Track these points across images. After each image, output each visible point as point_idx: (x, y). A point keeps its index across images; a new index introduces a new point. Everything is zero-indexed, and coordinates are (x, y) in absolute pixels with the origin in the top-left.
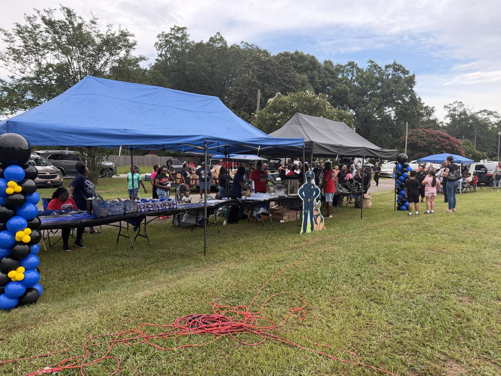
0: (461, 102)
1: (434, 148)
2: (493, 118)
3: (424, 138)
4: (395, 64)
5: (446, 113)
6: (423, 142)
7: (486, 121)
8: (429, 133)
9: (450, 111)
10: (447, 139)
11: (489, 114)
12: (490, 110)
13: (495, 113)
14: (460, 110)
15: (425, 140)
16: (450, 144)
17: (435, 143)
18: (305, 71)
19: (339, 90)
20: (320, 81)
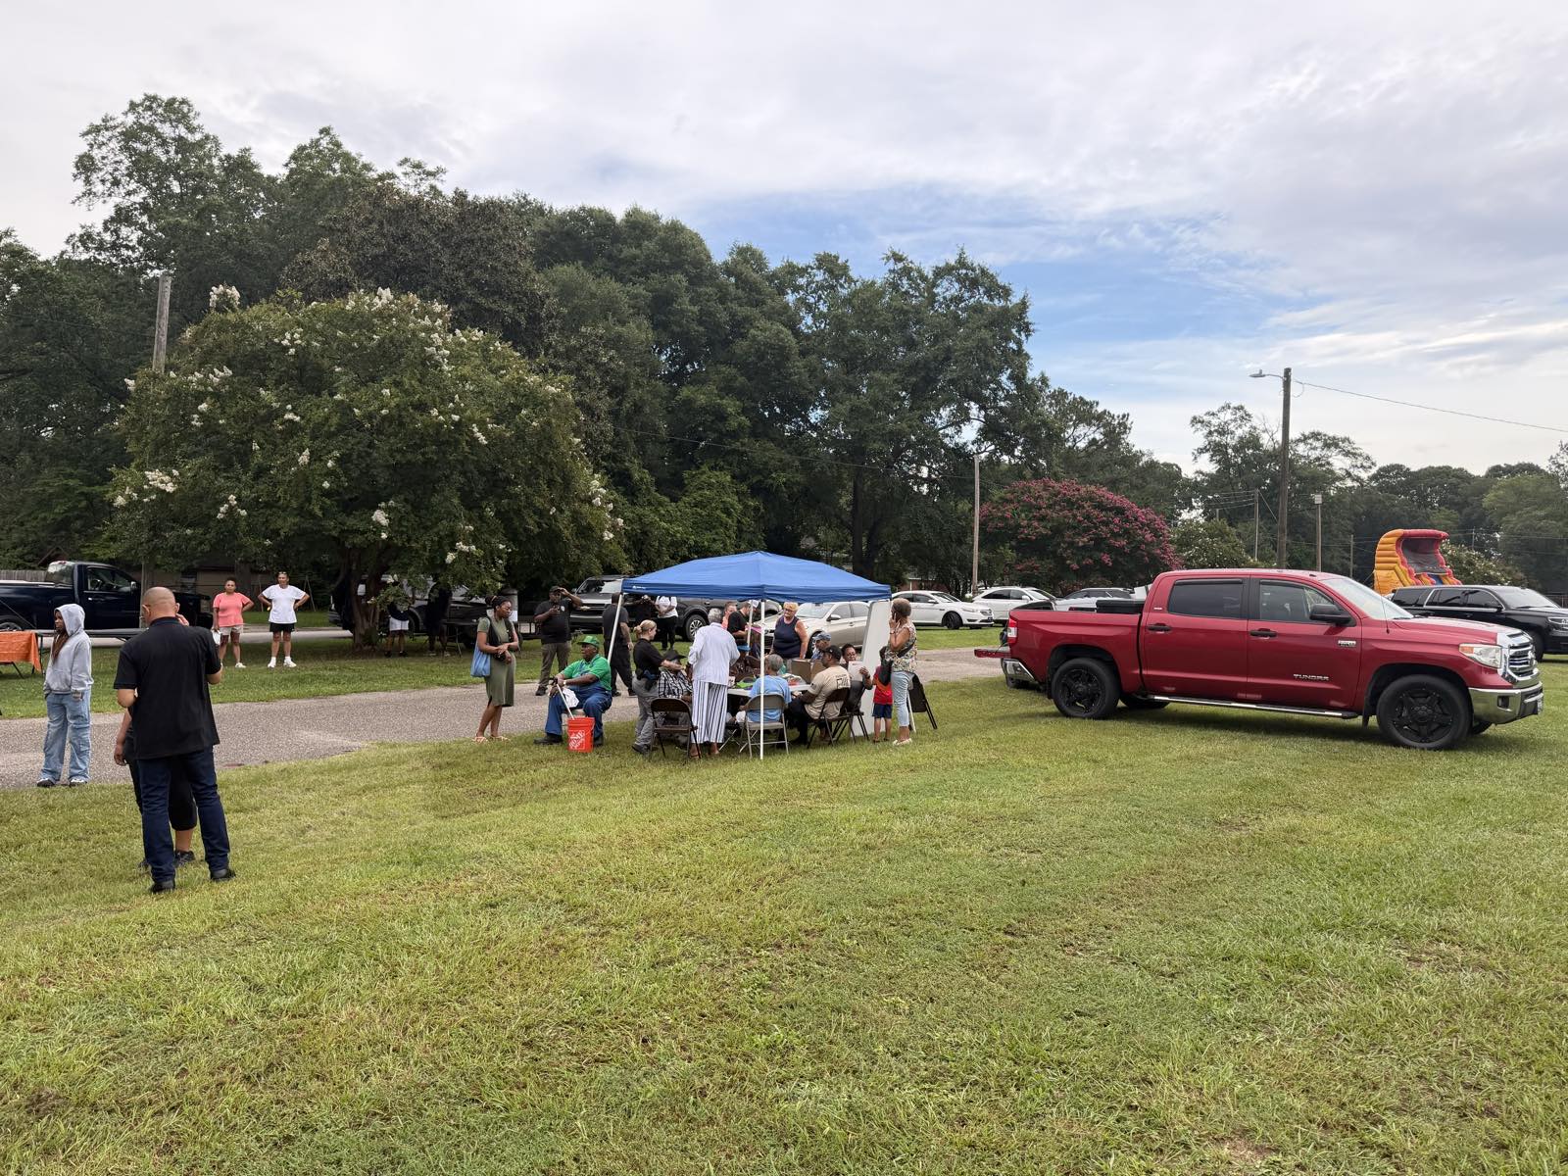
0: (1241, 408)
1: (1072, 544)
2: (1340, 457)
3: (1040, 509)
4: (962, 263)
5: (1200, 439)
6: (1036, 524)
7: (1321, 465)
8: (1059, 493)
9: (1210, 433)
10: (1116, 514)
11: (1327, 446)
12: (1331, 435)
13: (1346, 444)
14: (1239, 432)
15: (1042, 519)
16: (1127, 532)
17: (1075, 528)
18: (644, 273)
19: (759, 343)
20: (696, 309)
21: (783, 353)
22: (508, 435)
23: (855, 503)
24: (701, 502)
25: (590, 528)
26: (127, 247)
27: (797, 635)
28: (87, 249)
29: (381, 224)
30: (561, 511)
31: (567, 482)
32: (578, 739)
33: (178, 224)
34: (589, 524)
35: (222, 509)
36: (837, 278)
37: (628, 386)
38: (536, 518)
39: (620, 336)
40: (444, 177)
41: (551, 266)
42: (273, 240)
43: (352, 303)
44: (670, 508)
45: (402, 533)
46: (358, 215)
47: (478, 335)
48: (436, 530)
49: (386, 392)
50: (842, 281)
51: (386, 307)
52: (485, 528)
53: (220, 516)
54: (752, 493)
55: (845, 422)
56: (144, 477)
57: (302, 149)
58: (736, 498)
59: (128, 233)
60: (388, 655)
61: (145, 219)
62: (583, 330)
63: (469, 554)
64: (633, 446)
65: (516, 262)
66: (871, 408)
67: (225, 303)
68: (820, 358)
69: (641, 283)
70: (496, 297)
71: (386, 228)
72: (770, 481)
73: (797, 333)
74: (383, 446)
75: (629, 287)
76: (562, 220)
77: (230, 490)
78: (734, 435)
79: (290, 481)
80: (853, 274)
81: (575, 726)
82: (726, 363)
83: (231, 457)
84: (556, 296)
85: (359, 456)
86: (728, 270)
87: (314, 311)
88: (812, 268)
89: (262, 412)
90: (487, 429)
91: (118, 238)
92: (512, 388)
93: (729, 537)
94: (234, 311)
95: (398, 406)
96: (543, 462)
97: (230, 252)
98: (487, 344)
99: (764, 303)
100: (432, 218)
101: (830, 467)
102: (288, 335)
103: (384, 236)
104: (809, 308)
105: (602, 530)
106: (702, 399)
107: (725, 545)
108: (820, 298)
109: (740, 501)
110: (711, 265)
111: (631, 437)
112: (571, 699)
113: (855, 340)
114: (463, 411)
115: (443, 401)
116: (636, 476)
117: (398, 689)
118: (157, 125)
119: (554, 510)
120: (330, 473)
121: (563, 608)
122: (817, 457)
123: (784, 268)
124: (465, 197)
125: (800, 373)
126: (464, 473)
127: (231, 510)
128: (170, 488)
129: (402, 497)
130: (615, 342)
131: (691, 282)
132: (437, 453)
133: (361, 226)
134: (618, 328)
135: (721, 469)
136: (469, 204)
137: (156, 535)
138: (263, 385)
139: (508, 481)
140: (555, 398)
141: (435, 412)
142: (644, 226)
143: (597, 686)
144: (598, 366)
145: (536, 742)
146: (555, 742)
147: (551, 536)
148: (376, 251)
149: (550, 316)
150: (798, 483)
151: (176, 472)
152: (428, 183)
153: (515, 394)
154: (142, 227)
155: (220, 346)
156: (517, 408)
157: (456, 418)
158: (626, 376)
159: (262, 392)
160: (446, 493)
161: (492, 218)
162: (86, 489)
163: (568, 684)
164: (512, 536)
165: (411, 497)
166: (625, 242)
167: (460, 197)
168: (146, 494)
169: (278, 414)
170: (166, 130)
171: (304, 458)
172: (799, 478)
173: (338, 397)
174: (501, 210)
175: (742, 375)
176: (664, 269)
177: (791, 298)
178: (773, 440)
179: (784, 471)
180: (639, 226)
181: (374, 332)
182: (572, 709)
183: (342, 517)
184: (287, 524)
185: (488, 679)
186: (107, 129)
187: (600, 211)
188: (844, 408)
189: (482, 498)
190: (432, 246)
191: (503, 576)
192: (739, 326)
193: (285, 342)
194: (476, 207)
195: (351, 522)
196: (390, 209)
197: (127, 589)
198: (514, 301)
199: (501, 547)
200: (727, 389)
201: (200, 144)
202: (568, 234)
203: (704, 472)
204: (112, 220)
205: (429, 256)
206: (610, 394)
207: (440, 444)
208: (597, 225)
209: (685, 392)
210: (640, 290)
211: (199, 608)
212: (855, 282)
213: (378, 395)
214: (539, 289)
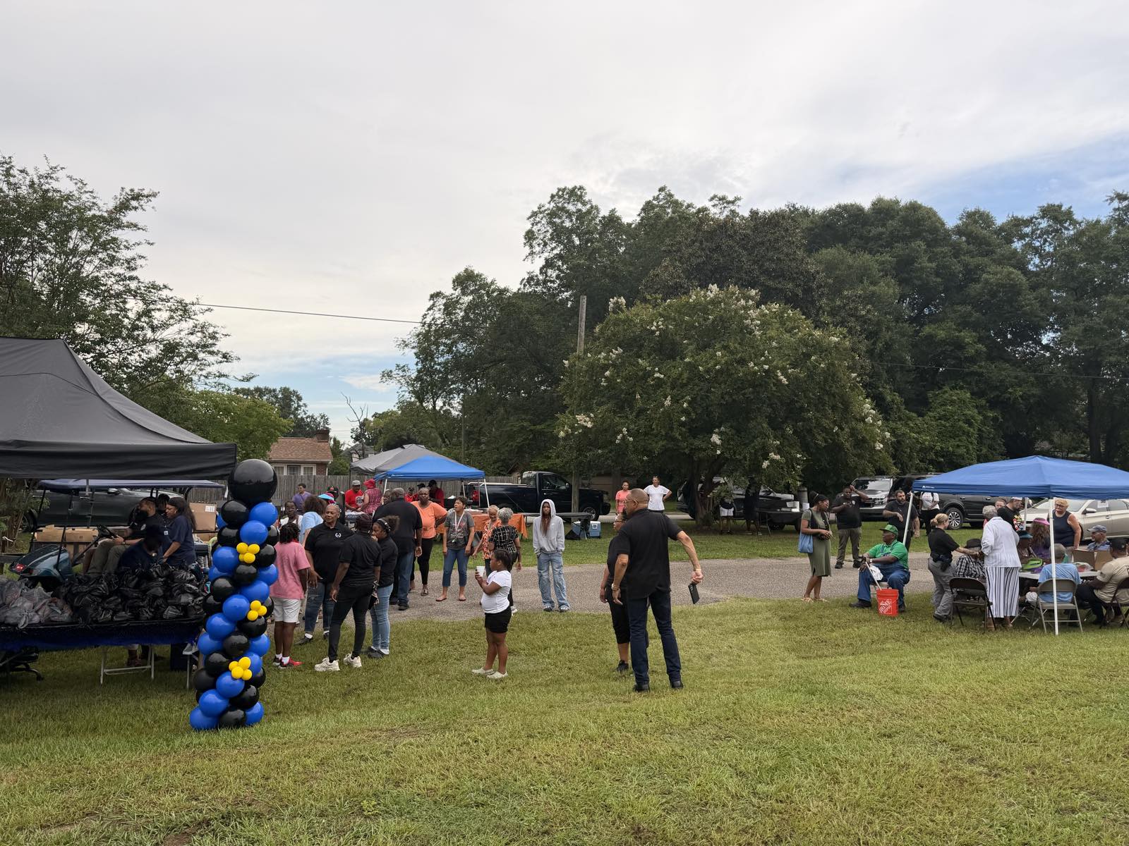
18: (889, 245)
19: (991, 284)
20: (934, 265)
21: (1013, 290)
22: (802, 375)
23: (1090, 409)
24: (945, 415)
25: (864, 440)
26: (551, 282)
27: (1069, 526)
28: (531, 286)
29: (701, 243)
30: (841, 428)
31: (847, 406)
32: (886, 605)
33: (579, 264)
34: (863, 437)
35: (619, 437)
36: (1061, 223)
37: (881, 330)
38: (824, 435)
39: (873, 293)
40: (738, 203)
41: (817, 250)
42: (632, 264)
43: (694, 297)
44: (918, 422)
45: (730, 449)
46: (686, 239)
47: (775, 307)
48: (752, 445)
49: (719, 354)
50: (1066, 225)
51: (716, 296)
52: (786, 443)
53: (617, 441)
54: (990, 406)
55: (1077, 342)
56: (575, 418)
57: (648, 203)
58: (976, 411)
59: (552, 273)
60: (721, 533)
61: (560, 263)
62: (846, 293)
63: (777, 462)
64: (885, 375)
65: (795, 252)
66: (1105, 327)
67: (618, 306)
68: (1049, 289)
69: (887, 252)
70: (781, 279)
71: (705, 244)
72: (1008, 395)
73: (1026, 272)
74: (717, 391)
75: (878, 257)
76: (823, 217)
77: (623, 424)
78: (972, 360)
79: (660, 417)
80: (1077, 216)
81: (882, 596)
82: (963, 303)
83: (623, 403)
84: (822, 272)
85: (702, 399)
86: (959, 231)
87: (669, 306)
88: (1037, 219)
89: (641, 373)
90: (787, 372)
91: (547, 276)
92: (803, 342)
93: (971, 443)
94: (623, 311)
95: (726, 362)
96: (828, 393)
97: (607, 276)
98: (782, 313)
99: (993, 252)
100: (735, 232)
101: (1066, 380)
102: (655, 324)
103: (703, 249)
104: (1037, 251)
105: (875, 442)
106: (942, 334)
107: (968, 450)
108: (1045, 241)
109: (979, 413)
110: (945, 229)
111: (883, 369)
112: (877, 574)
113: (1085, 271)
114: (772, 361)
115: (756, 356)
116: (889, 398)
117: (734, 557)
118: (566, 205)
119: (836, 428)
120: (685, 412)
121: (854, 502)
122: (1051, 373)
123: (1009, 223)
124: (757, 213)
125: (1031, 305)
126: (770, 405)
127: (624, 437)
128: (589, 425)
129: (729, 424)
130: (869, 299)
131: (928, 245)
132: (753, 393)
133: (688, 246)
134: (872, 288)
135: (961, 388)
136: (760, 218)
137: (580, 455)
138: (640, 357)
139: (802, 409)
140: (837, 345)
141: (752, 364)
142: (888, 210)
143: (897, 565)
144: (858, 318)
145: (850, 605)
146: (867, 607)
147: (835, 448)
148: (699, 261)
149: (820, 287)
150: (1034, 395)
151: (592, 415)
152: (728, 209)
153: (806, 345)
154: (559, 269)
155: (614, 335)
156: (808, 356)
157: (766, 367)
158: (879, 323)
159: (640, 361)
160: (759, 420)
161: (777, 225)
162: (532, 427)
163: (873, 562)
164: (805, 448)
165: (734, 424)
166: (872, 224)
167: (754, 214)
168: (577, 429)
169: (651, 374)
170: (571, 207)
171: (668, 402)
172: (1035, 391)
173: (687, 360)
174: (783, 218)
175: (976, 311)
176: (906, 239)
177: (1017, 245)
178: (1007, 361)
179: (1020, 386)
180: (884, 210)
181: (709, 314)
182: (878, 581)
183: (691, 440)
184: (658, 446)
185: (810, 555)
186: (541, 213)
187: (852, 205)
188: (1077, 329)
189: (783, 423)
190: (736, 251)
191: (800, 476)
192: (971, 275)
193: (654, 328)
194: (765, 219)
195: (697, 443)
196: (707, 231)
197: (563, 488)
198: (793, 280)
199: (798, 456)
200: (964, 324)
201: (589, 212)
202: (828, 226)
203: (946, 392)
204: (544, 267)
205: (734, 258)
206: (867, 338)
207: (754, 387)
208: (850, 216)
209: (927, 330)
210: (887, 257)
211: (602, 500)
212: (1080, 224)
213: (713, 356)
214: (812, 269)
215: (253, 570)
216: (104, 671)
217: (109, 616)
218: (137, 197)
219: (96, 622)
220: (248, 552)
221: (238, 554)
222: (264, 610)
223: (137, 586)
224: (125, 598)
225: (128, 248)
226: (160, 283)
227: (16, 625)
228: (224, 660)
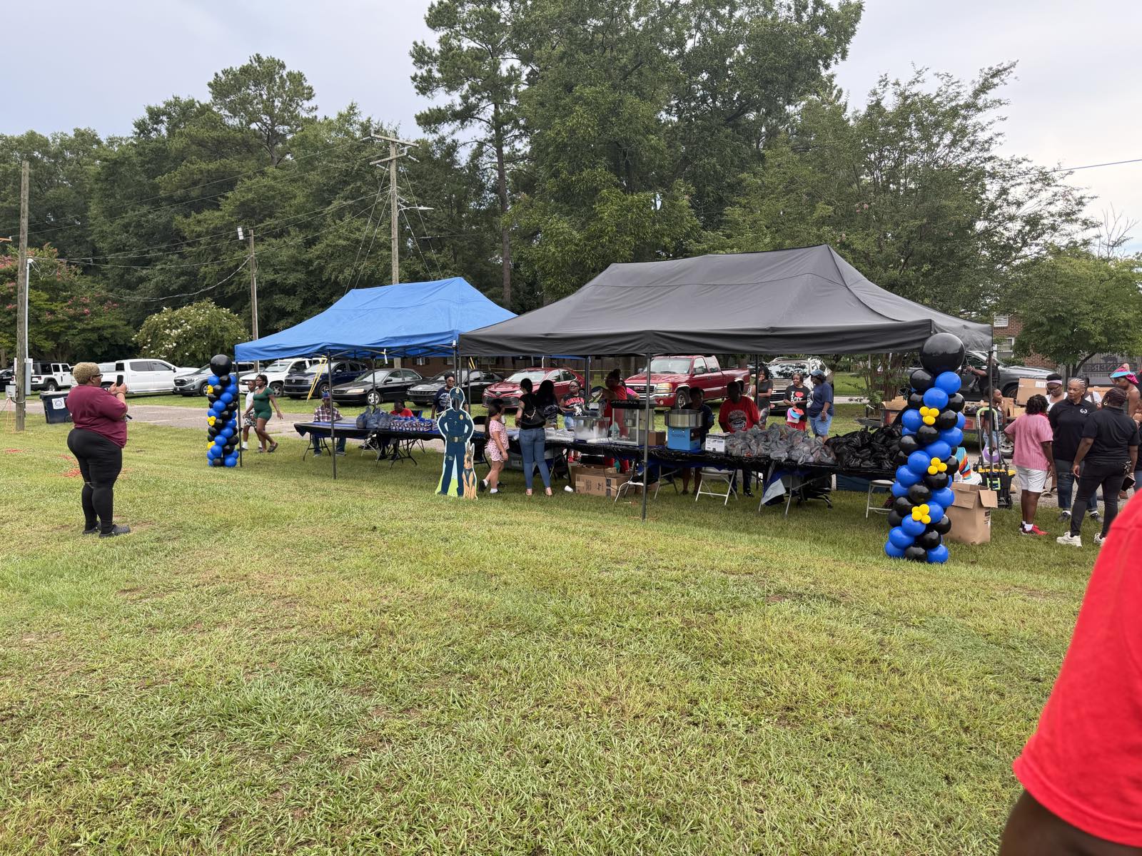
215: (933, 431)
216: (868, 508)
217: (858, 463)
218: (997, 74)
219: (848, 466)
220: (930, 415)
221: (921, 416)
222: (944, 467)
223: (884, 442)
224: (874, 451)
225: (983, 130)
226: (1019, 156)
227: (797, 462)
228: (909, 504)
